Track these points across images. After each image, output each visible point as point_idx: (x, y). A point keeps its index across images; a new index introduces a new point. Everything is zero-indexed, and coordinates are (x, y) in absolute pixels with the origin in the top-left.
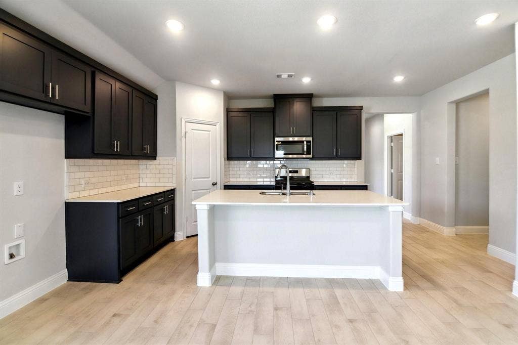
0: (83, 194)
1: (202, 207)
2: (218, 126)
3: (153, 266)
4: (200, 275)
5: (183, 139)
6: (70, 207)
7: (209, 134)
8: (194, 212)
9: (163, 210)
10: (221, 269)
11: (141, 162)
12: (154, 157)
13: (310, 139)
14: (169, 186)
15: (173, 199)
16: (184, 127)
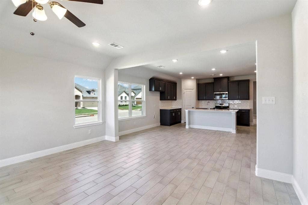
0: (163, 108)
1: (187, 111)
2: (194, 90)
3: (175, 126)
4: (186, 126)
5: (184, 95)
6: (161, 110)
7: (191, 93)
8: (185, 112)
9: (178, 113)
10: (192, 126)
11: (173, 101)
12: (176, 100)
13: (227, 92)
14: (180, 107)
15: (181, 111)
16: (184, 91)
